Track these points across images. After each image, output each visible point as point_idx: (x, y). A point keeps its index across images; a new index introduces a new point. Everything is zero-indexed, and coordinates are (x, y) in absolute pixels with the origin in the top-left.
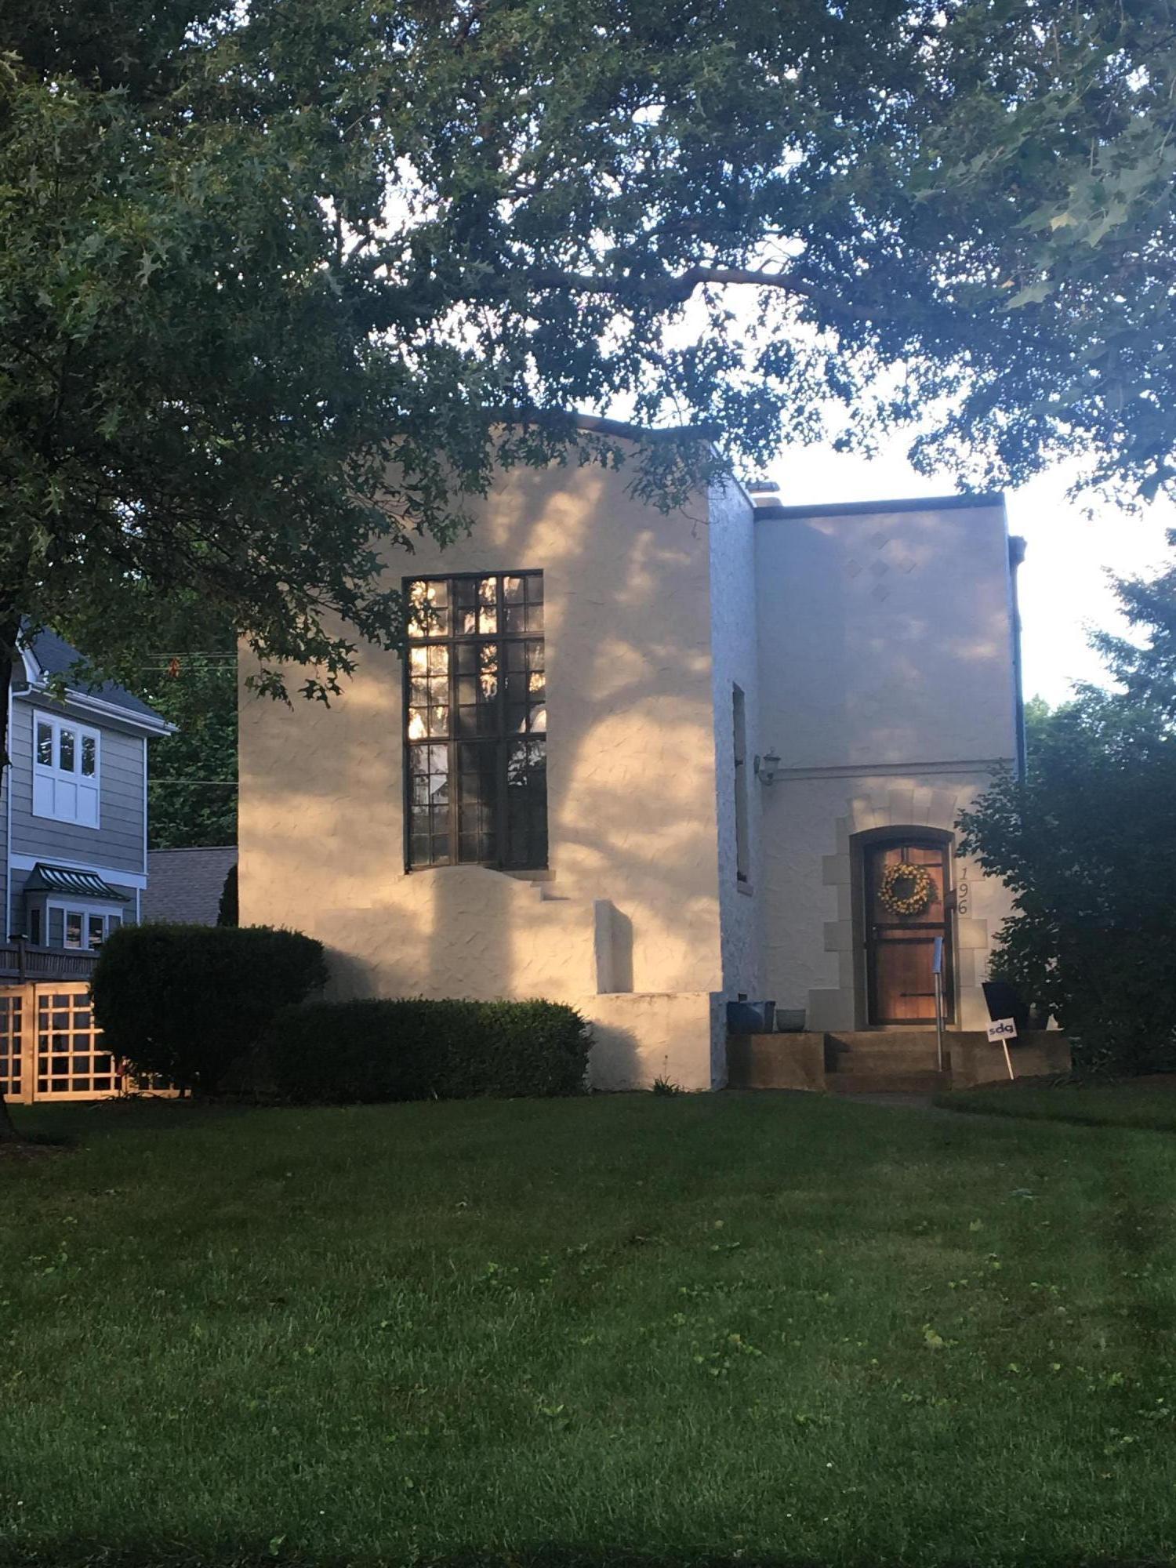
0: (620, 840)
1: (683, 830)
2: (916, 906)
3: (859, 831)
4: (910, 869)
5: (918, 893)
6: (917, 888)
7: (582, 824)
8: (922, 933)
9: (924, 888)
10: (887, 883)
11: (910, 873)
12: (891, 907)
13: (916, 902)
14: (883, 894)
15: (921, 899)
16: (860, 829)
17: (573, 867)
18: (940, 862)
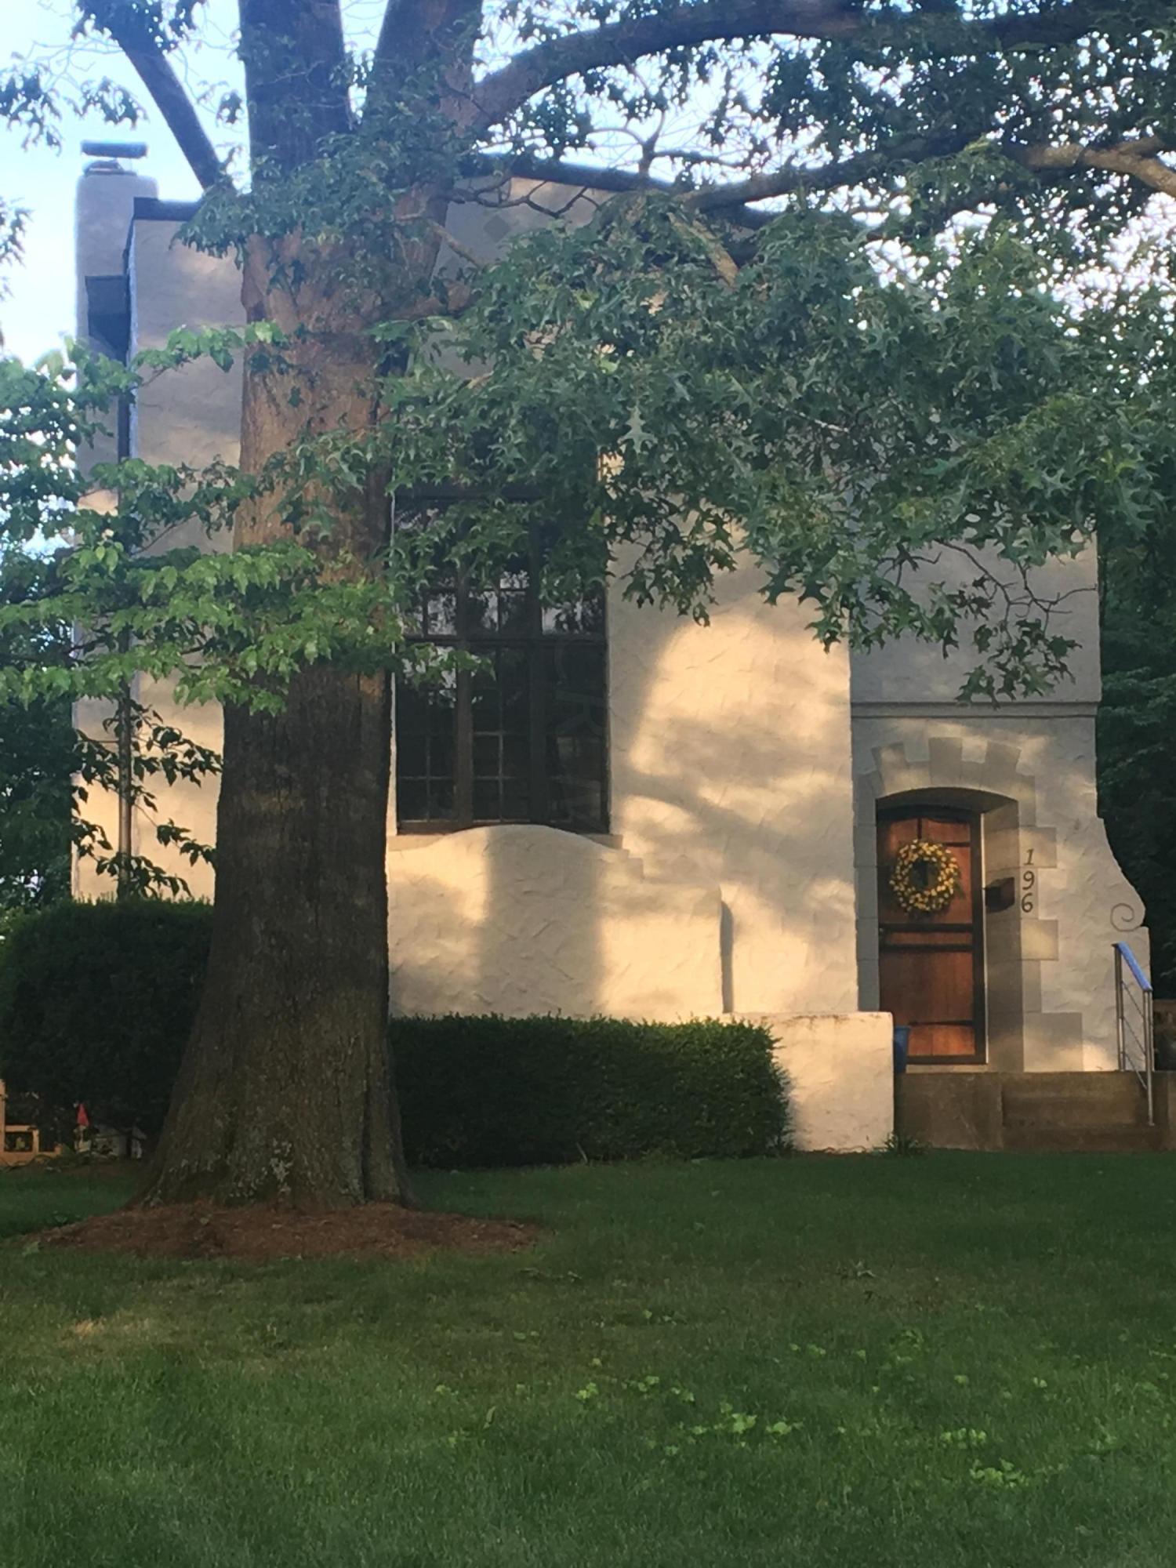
0: (712, 794)
1: (805, 783)
2: (941, 900)
3: (888, 794)
4: (934, 847)
5: (942, 883)
6: (943, 876)
7: (662, 771)
8: (940, 939)
9: (949, 876)
10: (903, 867)
11: (934, 854)
12: (906, 900)
13: (941, 894)
14: (897, 882)
15: (947, 890)
16: (890, 791)
17: (650, 831)
18: (968, 840)
